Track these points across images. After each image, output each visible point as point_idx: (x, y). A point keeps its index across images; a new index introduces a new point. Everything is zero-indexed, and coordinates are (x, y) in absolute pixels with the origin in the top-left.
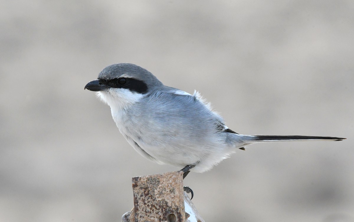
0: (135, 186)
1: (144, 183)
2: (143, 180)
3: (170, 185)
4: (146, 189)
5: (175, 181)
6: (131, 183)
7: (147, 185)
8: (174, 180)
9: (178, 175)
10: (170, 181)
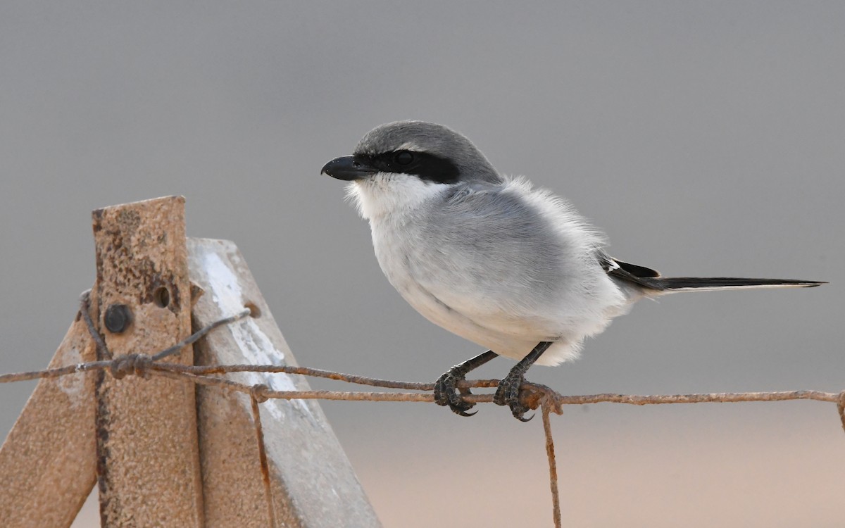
0: (97, 228)
1: (111, 223)
2: (110, 216)
3: (157, 226)
4: (116, 233)
5: (167, 217)
6: (92, 222)
7: (118, 226)
8: (166, 215)
9: (172, 205)
10: (159, 217)
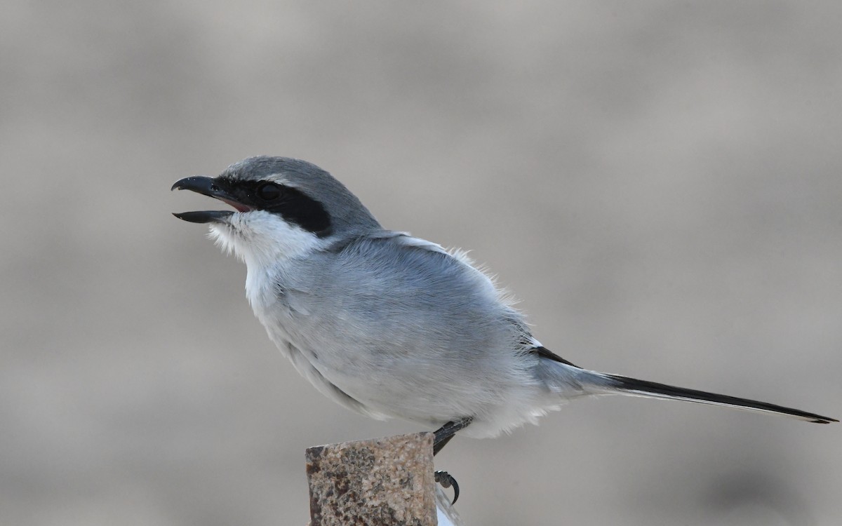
0: (313, 469)
1: (335, 463)
2: (334, 456)
3: (400, 467)
4: (341, 476)
5: (413, 457)
6: (305, 463)
7: (344, 467)
8: (412, 455)
9: (421, 444)
10: (402, 458)
